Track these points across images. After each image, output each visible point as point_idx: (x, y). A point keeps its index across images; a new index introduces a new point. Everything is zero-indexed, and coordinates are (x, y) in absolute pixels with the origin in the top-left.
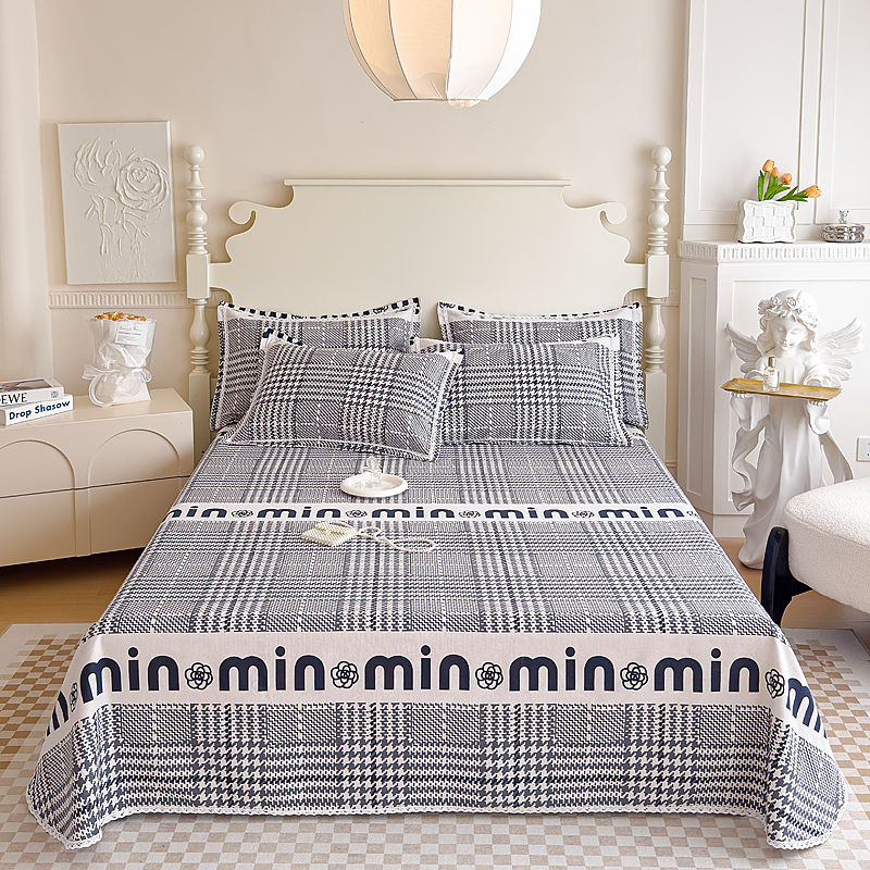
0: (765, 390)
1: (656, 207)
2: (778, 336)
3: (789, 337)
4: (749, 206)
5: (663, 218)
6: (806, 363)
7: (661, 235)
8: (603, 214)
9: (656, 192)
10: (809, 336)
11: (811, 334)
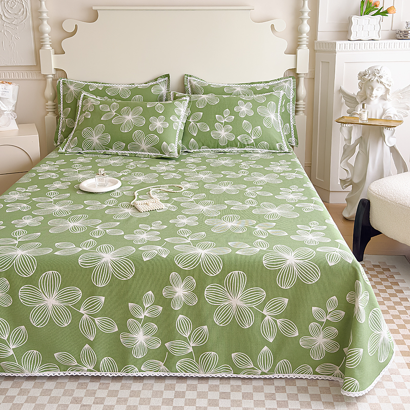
0: (360, 122)
1: (303, 21)
2: (368, 92)
3: (375, 92)
4: (355, 19)
5: (306, 28)
6: (384, 107)
7: (305, 37)
8: (272, 26)
9: (302, 13)
10: (386, 91)
11: (387, 90)
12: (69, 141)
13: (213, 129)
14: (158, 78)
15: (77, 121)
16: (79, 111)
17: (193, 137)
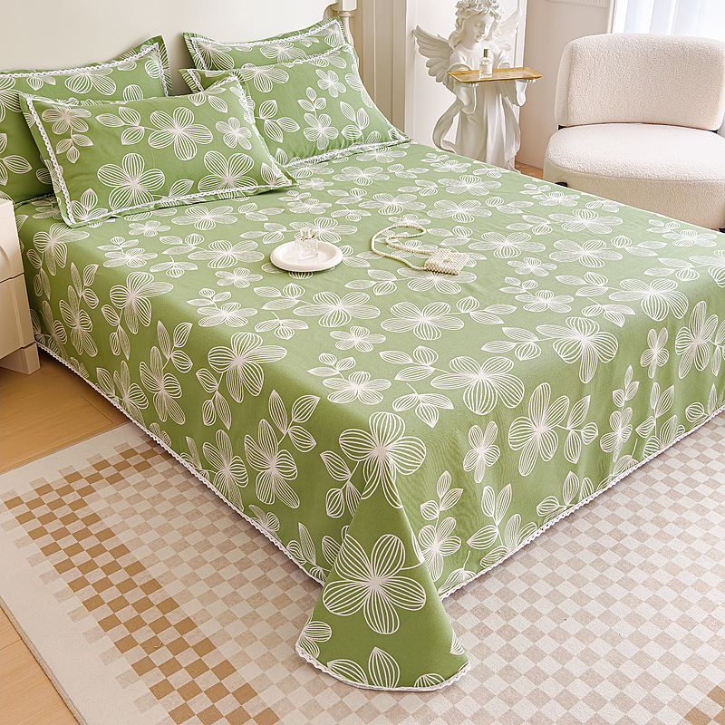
0: (482, 77)
12: (68, 200)
13: (304, 125)
14: (141, 46)
15: (53, 156)
16: (45, 136)
17: (279, 145)
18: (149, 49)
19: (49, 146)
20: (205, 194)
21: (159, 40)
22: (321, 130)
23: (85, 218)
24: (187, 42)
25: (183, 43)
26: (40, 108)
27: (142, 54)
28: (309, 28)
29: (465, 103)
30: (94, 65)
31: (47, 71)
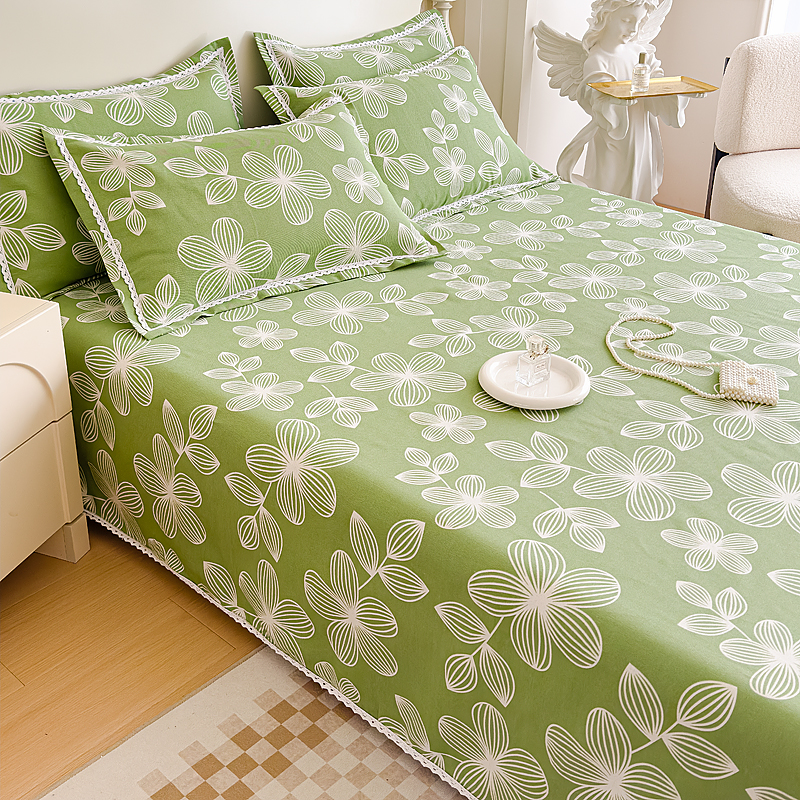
12: (134, 294)
13: (435, 164)
14: (200, 52)
15: (103, 225)
16: (88, 194)
17: (405, 194)
18: (211, 57)
19: (96, 209)
20: (323, 272)
21: (225, 44)
22: (455, 170)
23: (163, 321)
24: (260, 46)
25: (253, 46)
26: (77, 151)
27: (203, 64)
28: (405, 25)
29: (614, 126)
30: (138, 81)
31: (75, 92)
